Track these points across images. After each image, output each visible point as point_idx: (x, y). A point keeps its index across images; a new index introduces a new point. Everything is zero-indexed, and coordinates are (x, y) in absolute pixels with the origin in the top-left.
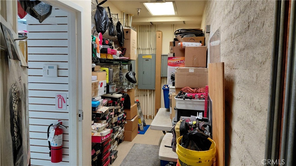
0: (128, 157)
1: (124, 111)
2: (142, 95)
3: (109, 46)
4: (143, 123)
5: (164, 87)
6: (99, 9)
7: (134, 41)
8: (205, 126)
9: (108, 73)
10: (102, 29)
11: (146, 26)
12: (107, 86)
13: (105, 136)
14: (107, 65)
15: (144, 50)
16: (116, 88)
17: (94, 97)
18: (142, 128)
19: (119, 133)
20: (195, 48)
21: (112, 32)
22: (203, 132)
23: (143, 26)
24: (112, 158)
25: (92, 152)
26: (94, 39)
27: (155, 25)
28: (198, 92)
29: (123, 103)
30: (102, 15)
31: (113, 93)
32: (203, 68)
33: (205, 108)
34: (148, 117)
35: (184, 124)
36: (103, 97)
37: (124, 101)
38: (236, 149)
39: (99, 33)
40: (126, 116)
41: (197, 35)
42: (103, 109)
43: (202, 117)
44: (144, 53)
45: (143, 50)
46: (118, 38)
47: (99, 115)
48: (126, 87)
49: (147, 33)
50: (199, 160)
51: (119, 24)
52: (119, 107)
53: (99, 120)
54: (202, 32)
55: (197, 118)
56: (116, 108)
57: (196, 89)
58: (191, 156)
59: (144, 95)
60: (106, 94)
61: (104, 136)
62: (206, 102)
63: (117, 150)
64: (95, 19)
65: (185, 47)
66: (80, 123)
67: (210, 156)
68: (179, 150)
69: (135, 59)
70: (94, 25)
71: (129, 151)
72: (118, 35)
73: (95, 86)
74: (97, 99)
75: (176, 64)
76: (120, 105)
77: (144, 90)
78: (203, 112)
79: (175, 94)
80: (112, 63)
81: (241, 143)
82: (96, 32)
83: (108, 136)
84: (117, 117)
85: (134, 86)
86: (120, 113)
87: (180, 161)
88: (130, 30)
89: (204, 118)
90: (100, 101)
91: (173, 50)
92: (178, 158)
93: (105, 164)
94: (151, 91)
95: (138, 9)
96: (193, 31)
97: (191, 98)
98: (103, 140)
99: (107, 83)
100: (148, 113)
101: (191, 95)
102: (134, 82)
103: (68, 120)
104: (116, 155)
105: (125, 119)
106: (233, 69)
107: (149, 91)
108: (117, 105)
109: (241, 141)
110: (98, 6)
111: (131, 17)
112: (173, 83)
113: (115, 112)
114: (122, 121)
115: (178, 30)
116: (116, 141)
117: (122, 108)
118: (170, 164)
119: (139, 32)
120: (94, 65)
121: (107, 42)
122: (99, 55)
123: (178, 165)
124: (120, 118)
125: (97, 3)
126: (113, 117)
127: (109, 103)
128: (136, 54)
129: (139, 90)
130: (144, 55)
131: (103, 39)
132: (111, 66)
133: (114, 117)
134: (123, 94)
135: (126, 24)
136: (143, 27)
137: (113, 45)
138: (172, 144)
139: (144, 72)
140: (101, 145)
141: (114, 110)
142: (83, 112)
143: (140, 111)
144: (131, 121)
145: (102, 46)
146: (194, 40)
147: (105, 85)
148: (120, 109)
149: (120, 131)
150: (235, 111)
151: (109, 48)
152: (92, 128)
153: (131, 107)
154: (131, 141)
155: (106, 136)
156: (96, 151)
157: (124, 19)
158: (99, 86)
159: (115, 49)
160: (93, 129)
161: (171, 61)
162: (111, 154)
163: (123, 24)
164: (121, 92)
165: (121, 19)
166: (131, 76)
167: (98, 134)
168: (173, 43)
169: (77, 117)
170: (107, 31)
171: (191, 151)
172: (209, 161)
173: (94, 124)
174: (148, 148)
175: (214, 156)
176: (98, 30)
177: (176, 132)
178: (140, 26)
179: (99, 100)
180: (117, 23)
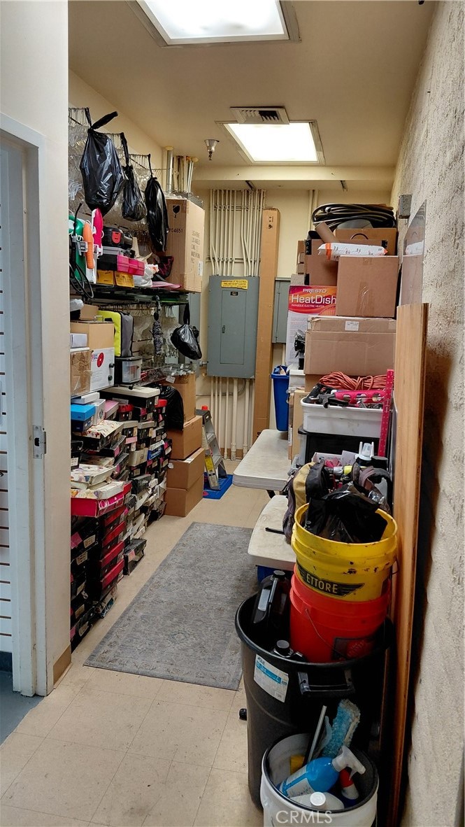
0: (174, 556)
1: (165, 435)
2: (218, 393)
3: (120, 249)
4: (217, 470)
5: (277, 373)
6: (96, 141)
7: (195, 237)
8: (375, 479)
9: (118, 328)
10: (103, 199)
11: (233, 191)
12: (118, 365)
13: (108, 499)
14: (117, 304)
15: (227, 262)
16: (142, 370)
17: (78, 394)
18: (214, 481)
19: (150, 492)
20: (367, 261)
21: (130, 209)
22: (367, 493)
23: (225, 191)
24: (130, 559)
25: (73, 540)
26: (78, 228)
27: (260, 191)
28: (366, 388)
29: (164, 412)
30: (104, 158)
31: (133, 383)
32: (386, 320)
33: (383, 432)
34: (233, 454)
35: (318, 473)
36: (105, 395)
37: (164, 409)
38: (445, 540)
39: (95, 210)
40: (170, 450)
41: (376, 224)
42: (103, 427)
43: (372, 455)
44: (227, 273)
45: (223, 262)
46: (150, 227)
47: (92, 443)
48: (171, 368)
49: (237, 214)
50: (351, 567)
51: (153, 185)
52: (151, 423)
53: (93, 457)
54: (392, 213)
55: (358, 458)
56: (141, 425)
57: (361, 379)
58: (328, 555)
59: (224, 395)
60: (114, 386)
61: (105, 500)
62: (385, 414)
63: (145, 538)
64: (83, 170)
65: (338, 257)
66: (37, 461)
67: (379, 556)
68: (298, 540)
69: (199, 289)
70: (79, 187)
71: (176, 541)
72: (149, 218)
73: (80, 363)
74: (86, 397)
75: (312, 308)
76: (155, 418)
77: (224, 379)
78: (376, 441)
79: (304, 392)
80: (132, 298)
81: (455, 524)
82: (85, 207)
83: (116, 498)
84: (144, 452)
85: (195, 366)
86: (154, 441)
87: (301, 568)
88: (184, 203)
89: (377, 458)
90: (96, 405)
91: (306, 266)
92: (295, 561)
93: (110, 573)
94: (242, 381)
95: (211, 141)
96: (364, 212)
97: (344, 404)
98: (103, 510)
99: (116, 357)
100: (234, 443)
101: (345, 396)
102: (195, 355)
103: (6, 453)
104: (140, 550)
105: (169, 457)
106: (453, 322)
107: (238, 384)
108: (144, 418)
109: (456, 517)
110: (91, 131)
111: (189, 165)
112: (300, 359)
113: (138, 436)
114: (159, 463)
115: (323, 208)
116: (143, 515)
117: (160, 427)
118: (275, 576)
119: (212, 208)
120: (80, 302)
121: (115, 238)
122: (92, 276)
123: (295, 578)
124: (153, 452)
125: (90, 122)
126: (133, 449)
127: (123, 411)
128: (201, 274)
129: (210, 377)
130: (227, 278)
131: (105, 229)
132: (131, 307)
133: (138, 449)
134: (164, 389)
135: (176, 186)
136: (225, 194)
137: (135, 248)
138: (285, 526)
139: (224, 327)
140: (97, 523)
141: (136, 431)
142: (45, 432)
143: (209, 436)
144: (185, 461)
145: (101, 250)
146: (365, 239)
147: (109, 359)
148: (154, 428)
149: (153, 489)
150: (448, 439)
151: (122, 254)
152: (72, 477)
153: (185, 424)
154: (183, 516)
155: (111, 499)
156: (84, 537)
157: (168, 169)
158: (94, 363)
159: (140, 260)
160: (76, 479)
161: (298, 298)
162: (128, 548)
163: (168, 184)
164: (159, 382)
165: (162, 169)
166: (188, 339)
167: (88, 493)
168: (307, 246)
169: (29, 444)
170: (116, 203)
171: (330, 543)
172: (376, 569)
173: (78, 466)
174: (228, 534)
175: (391, 557)
176: (91, 200)
177: (296, 494)
178: (216, 191)
179: (92, 402)
180: (149, 182)
